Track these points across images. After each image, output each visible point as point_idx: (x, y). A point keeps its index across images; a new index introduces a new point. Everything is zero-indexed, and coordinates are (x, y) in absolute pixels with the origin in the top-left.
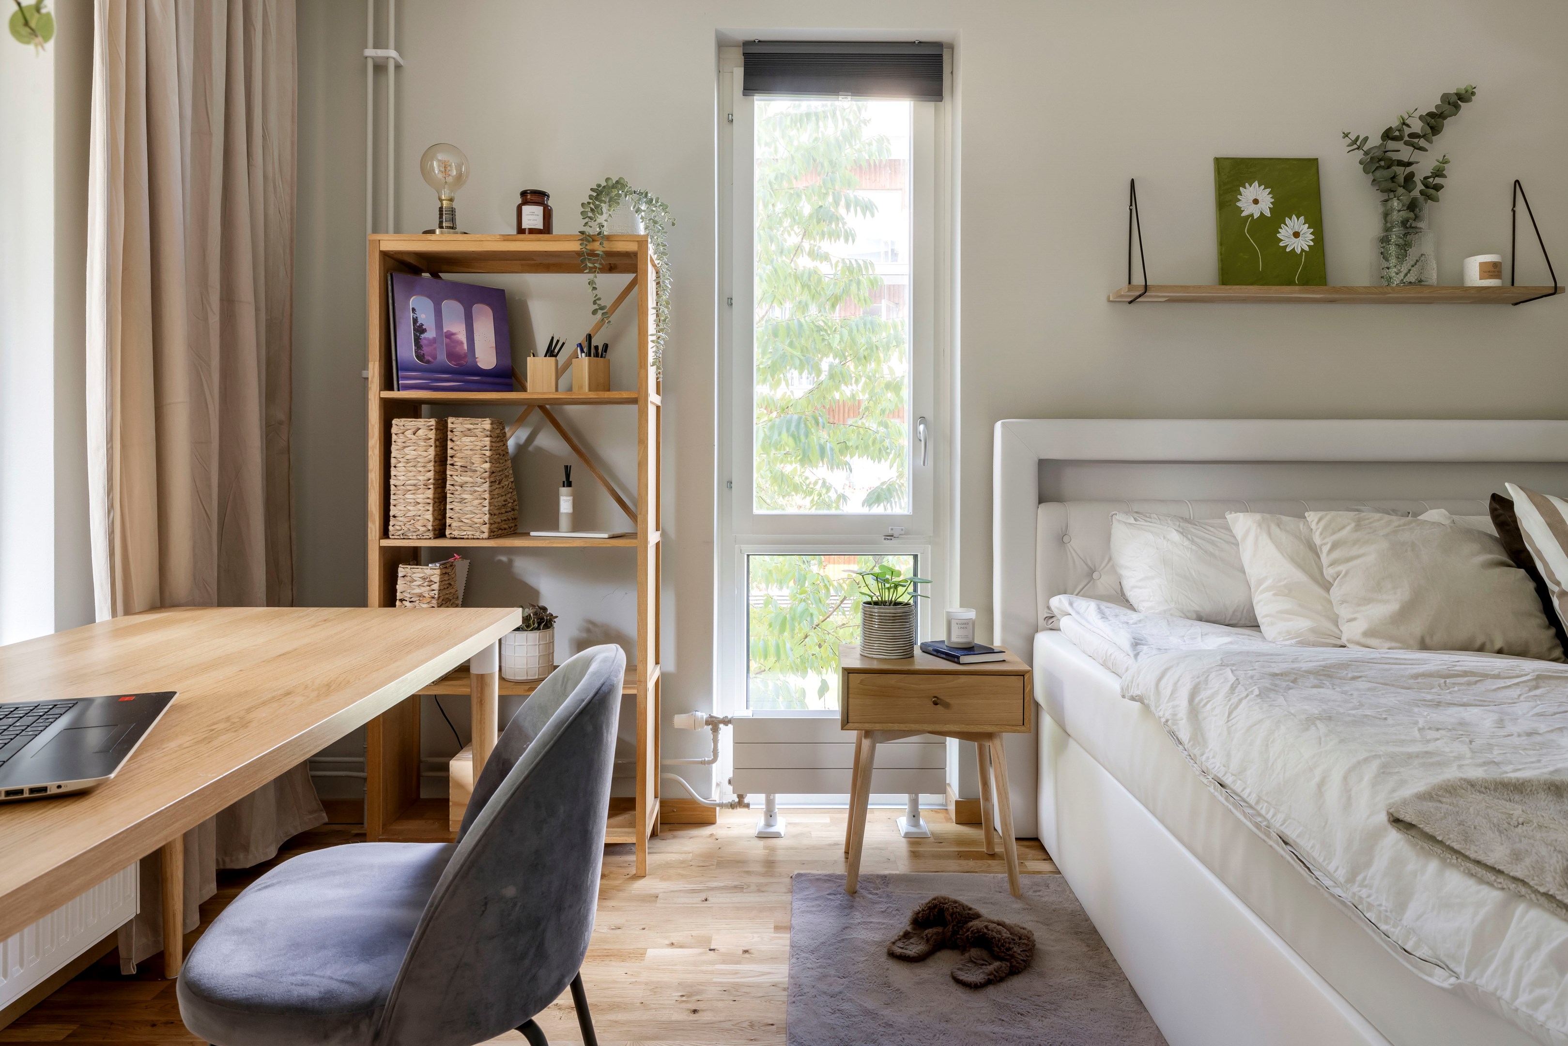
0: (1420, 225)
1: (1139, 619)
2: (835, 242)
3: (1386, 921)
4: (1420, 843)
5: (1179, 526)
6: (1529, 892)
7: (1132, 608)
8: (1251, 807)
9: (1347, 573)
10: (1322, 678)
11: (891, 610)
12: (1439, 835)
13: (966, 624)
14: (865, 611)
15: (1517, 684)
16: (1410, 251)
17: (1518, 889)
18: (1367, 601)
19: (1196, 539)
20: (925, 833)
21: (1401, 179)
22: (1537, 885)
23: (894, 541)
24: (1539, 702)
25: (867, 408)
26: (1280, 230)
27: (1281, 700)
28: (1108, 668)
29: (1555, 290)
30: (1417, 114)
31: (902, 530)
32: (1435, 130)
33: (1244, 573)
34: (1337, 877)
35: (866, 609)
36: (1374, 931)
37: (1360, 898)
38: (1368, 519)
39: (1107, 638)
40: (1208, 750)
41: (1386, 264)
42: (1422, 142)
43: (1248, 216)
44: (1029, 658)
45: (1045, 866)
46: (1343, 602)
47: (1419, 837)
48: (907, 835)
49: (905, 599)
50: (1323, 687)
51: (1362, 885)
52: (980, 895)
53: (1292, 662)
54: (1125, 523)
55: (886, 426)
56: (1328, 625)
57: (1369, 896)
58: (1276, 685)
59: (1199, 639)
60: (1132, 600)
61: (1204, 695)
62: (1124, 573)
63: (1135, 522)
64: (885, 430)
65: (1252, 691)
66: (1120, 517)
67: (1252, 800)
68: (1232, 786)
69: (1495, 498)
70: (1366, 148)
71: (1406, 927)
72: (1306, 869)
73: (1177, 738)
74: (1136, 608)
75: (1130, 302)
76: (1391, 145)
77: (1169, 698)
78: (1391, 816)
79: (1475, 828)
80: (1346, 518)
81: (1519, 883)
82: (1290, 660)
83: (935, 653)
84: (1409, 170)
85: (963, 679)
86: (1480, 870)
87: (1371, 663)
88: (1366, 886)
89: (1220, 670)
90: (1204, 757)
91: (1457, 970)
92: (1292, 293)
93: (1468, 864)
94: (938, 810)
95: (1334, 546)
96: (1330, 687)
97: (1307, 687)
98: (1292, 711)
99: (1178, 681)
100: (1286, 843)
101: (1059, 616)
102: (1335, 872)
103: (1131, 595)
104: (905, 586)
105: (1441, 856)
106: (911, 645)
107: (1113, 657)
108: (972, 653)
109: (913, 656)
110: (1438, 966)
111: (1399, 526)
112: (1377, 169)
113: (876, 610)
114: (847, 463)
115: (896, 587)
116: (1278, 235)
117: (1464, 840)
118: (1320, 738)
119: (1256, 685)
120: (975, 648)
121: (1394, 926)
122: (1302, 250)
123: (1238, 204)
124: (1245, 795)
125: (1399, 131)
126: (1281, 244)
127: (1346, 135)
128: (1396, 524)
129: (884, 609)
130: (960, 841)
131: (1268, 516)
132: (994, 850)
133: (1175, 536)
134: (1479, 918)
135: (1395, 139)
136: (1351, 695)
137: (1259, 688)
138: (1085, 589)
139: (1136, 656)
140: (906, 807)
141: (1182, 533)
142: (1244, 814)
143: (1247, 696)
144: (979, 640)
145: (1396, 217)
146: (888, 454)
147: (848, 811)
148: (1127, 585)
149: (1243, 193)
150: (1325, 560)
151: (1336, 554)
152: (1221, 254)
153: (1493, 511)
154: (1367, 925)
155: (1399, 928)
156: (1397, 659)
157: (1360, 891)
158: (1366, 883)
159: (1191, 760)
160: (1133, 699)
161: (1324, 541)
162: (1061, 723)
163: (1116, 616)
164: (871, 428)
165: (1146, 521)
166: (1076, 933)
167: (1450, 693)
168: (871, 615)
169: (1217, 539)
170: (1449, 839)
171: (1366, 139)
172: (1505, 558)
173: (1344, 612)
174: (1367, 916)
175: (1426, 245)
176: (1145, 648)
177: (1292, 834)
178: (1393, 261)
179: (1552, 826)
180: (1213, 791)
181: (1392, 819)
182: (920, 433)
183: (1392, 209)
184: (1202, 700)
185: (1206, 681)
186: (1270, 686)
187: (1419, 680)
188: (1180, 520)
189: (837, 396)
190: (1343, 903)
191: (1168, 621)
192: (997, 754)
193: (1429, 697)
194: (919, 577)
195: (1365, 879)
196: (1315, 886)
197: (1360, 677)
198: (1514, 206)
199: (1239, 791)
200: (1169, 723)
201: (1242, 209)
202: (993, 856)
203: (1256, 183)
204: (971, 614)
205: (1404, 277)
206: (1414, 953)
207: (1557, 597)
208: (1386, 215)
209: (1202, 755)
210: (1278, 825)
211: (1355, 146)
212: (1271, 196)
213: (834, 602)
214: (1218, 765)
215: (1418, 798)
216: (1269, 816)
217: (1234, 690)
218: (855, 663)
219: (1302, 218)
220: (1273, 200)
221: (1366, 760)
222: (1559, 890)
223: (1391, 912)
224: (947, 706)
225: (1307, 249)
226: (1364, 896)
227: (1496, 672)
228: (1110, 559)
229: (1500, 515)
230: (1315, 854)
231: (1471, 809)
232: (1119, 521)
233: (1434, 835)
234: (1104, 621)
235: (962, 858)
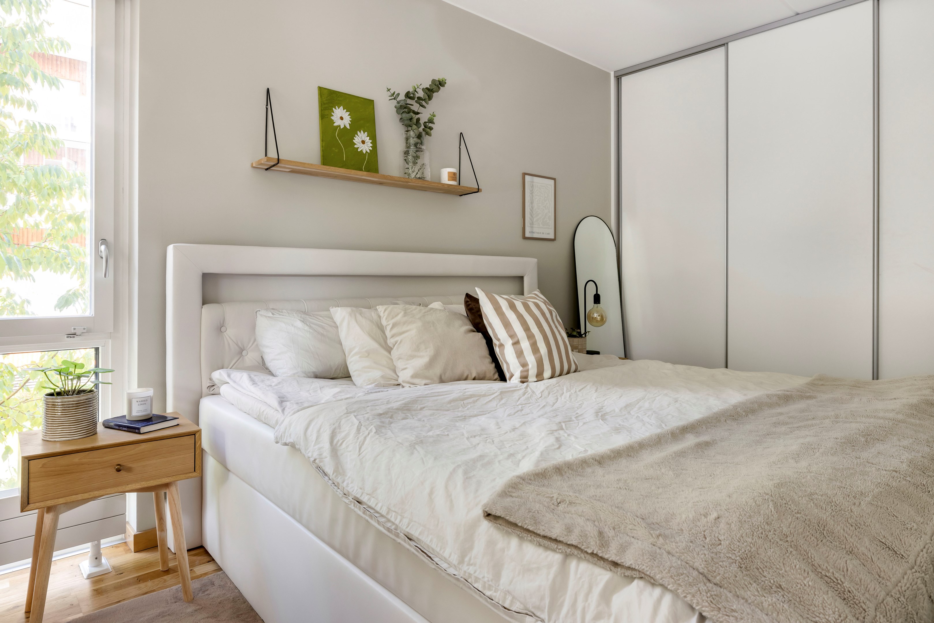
0: (423, 147)
1: (278, 382)
2: (18, 108)
3: (490, 588)
4: (505, 528)
5: (301, 317)
6: (580, 552)
7: (271, 374)
8: (382, 516)
9: (401, 342)
10: (405, 412)
11: (75, 398)
12: (519, 522)
13: (144, 401)
14: (47, 402)
15: (494, 398)
16: (419, 161)
17: (572, 552)
18: (412, 357)
19: (312, 325)
20: (107, 569)
21: (415, 121)
22: (585, 548)
23: (77, 338)
24: (505, 408)
25: (49, 235)
26: (355, 138)
27: (389, 433)
28: (261, 421)
29: (478, 191)
30: (421, 87)
31: (84, 329)
32: (430, 98)
33: (341, 344)
34: (451, 561)
35: (48, 400)
36: (481, 596)
37: (470, 574)
38: (410, 309)
39: (259, 398)
40: (347, 477)
41: (407, 166)
42: (424, 103)
43: (338, 126)
44: (196, 420)
45: (209, 567)
46: (399, 358)
47: (504, 524)
48: (89, 577)
49: (89, 386)
50: (407, 419)
51: (469, 564)
52: (158, 611)
53: (387, 403)
54: (266, 317)
55: (67, 248)
56: (390, 373)
57: (475, 572)
58: (383, 422)
59: (319, 391)
60: (272, 369)
61: (339, 437)
62: (266, 350)
63: (272, 316)
64: (67, 251)
65: (371, 430)
66: (263, 312)
67: (384, 512)
68: (368, 503)
69: (468, 295)
70: (398, 99)
71: (503, 590)
72: (428, 558)
73: (323, 471)
74: (274, 374)
75: (267, 169)
76: (409, 101)
77: (315, 442)
78: (485, 513)
79: (538, 513)
80: (399, 308)
81: (572, 547)
82: (385, 403)
83: (117, 428)
84: (418, 116)
85: (143, 446)
86: (546, 542)
87: (427, 397)
88: (472, 565)
89: (347, 417)
90: (345, 484)
91: (542, 616)
92: (363, 176)
93: (538, 539)
94: (119, 545)
95: (394, 325)
96: (411, 417)
97: (399, 420)
98: (400, 441)
99: (320, 429)
100: (410, 539)
101: (219, 385)
102: (449, 557)
103: (270, 365)
104: (88, 377)
105: (520, 535)
106: (95, 424)
107: (265, 413)
108: (151, 423)
109: (96, 433)
110: (527, 614)
111: (425, 313)
112: (403, 112)
113: (59, 400)
114: (30, 275)
115: (79, 377)
116: (354, 140)
117: (534, 523)
118: (422, 459)
119: (372, 424)
120: (153, 419)
121: (495, 592)
122: (366, 152)
123: (332, 118)
124: (378, 508)
125: (413, 94)
126: (356, 146)
127: (389, 90)
128: (424, 311)
129: (67, 398)
130: (138, 567)
131: (354, 309)
132: (168, 565)
133: (299, 324)
134: (551, 576)
135: (411, 98)
136: (424, 420)
137: (375, 427)
138: (237, 363)
139: (283, 410)
140: (89, 550)
141: (303, 322)
142: (379, 523)
143: (369, 434)
144: (156, 411)
145: (412, 141)
146: (69, 268)
147: (29, 571)
148: (268, 359)
149: (335, 112)
150: (388, 333)
151: (395, 331)
152: (322, 147)
153: (466, 302)
154: (476, 592)
155: (499, 592)
156: (438, 392)
157: (468, 569)
158: (471, 562)
159: (335, 487)
160: (286, 444)
161: (389, 323)
162: (223, 462)
163: (263, 381)
164: (53, 249)
165: (280, 315)
166: (238, 616)
167: (467, 409)
168: (53, 405)
169: (325, 325)
170: (526, 524)
171: (398, 94)
172: (472, 327)
173: (399, 364)
174: (475, 586)
175: (426, 158)
176: (288, 403)
177: (415, 533)
178: (411, 164)
179: (577, 502)
180: (353, 508)
181: (486, 514)
182: (101, 252)
183: (410, 136)
184: (338, 441)
185: (339, 426)
186: (380, 424)
187: (452, 404)
188: (301, 313)
189: (20, 223)
190: (458, 579)
191: (297, 381)
192: (173, 497)
193: (460, 414)
194: (100, 367)
195: (470, 559)
196: (435, 569)
197: (424, 407)
198: (460, 146)
199: (373, 506)
200: (317, 461)
201: (334, 121)
202: (167, 572)
203: (342, 107)
204: (150, 392)
205: (416, 174)
206: (511, 609)
207: (498, 347)
208: (407, 139)
209: (343, 482)
210: (404, 528)
211: (393, 97)
212: (350, 117)
213: (19, 382)
214: (356, 488)
215: (499, 496)
216: (397, 522)
217: (359, 431)
218: (37, 449)
219: (366, 133)
220: (351, 120)
221: (454, 470)
222: (600, 549)
223: (492, 581)
224: (129, 470)
225: (369, 151)
226: (472, 572)
227: (483, 393)
228: (255, 340)
229: (469, 305)
230: (433, 546)
231: (530, 498)
232: (261, 315)
233: (516, 522)
234: (255, 387)
235: (141, 582)
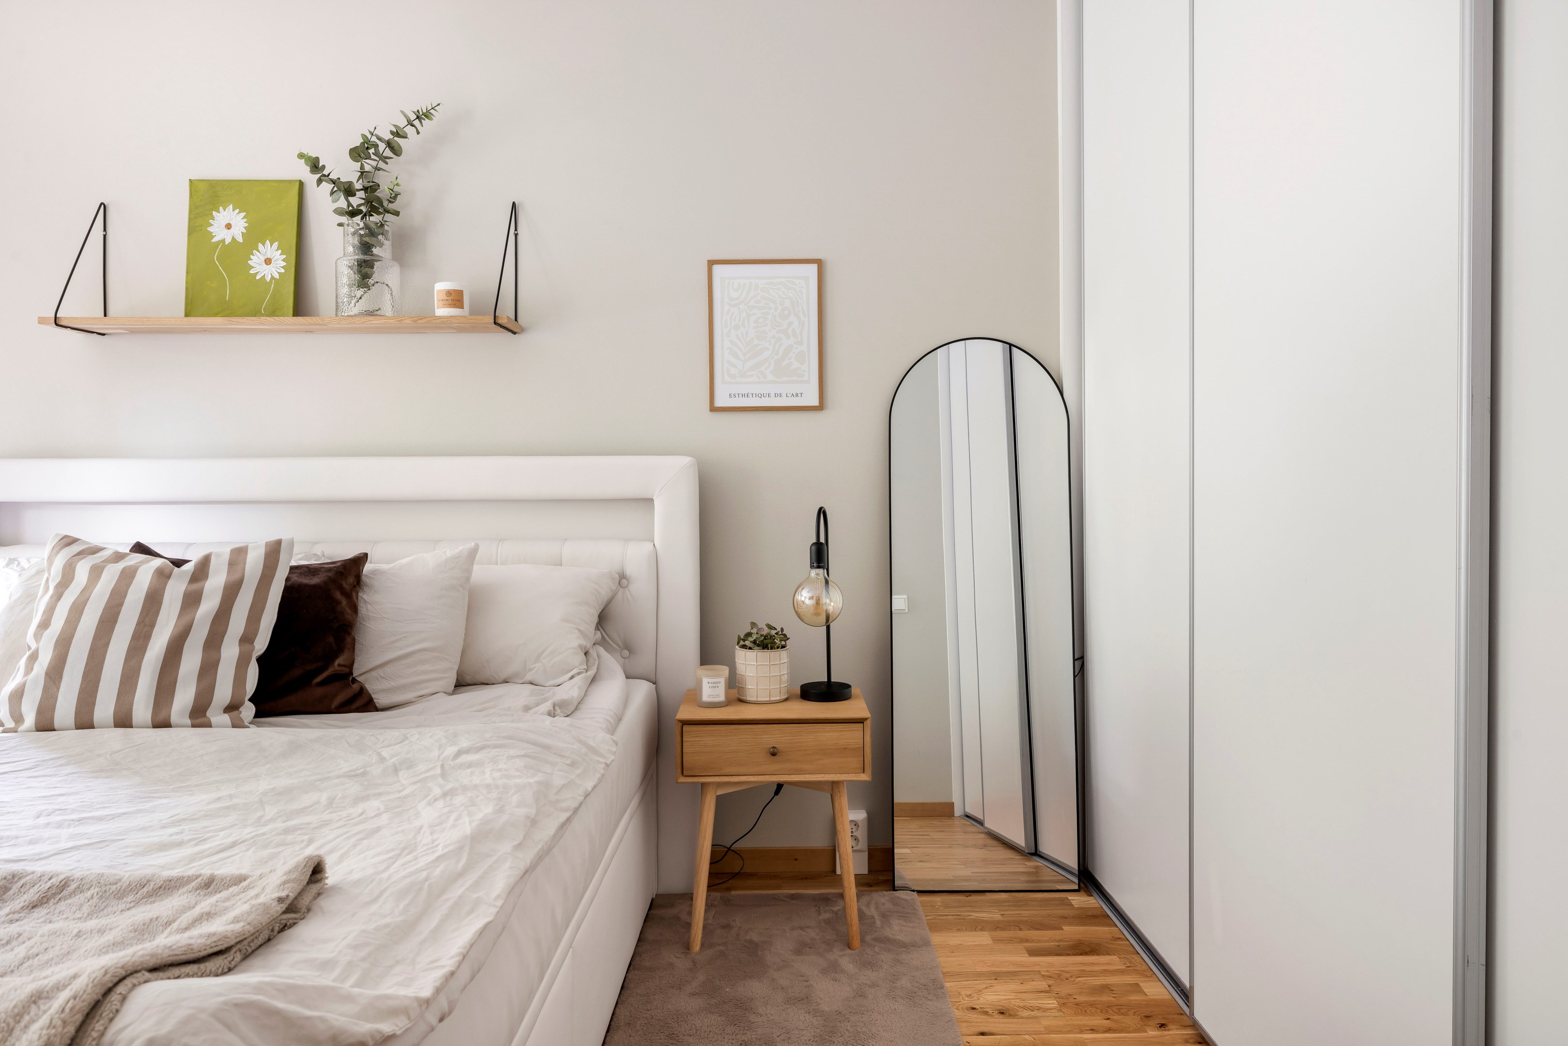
26: (252, 257)
43: (219, 242)
92: (256, 324)
116: (249, 262)
122: (272, 278)
123: (210, 229)
126: (252, 272)
149: (216, 218)
152: (187, 283)
201: (213, 234)
203: (231, 207)
212: (245, 220)
219: (276, 244)
220: (246, 225)
225: (277, 276)
